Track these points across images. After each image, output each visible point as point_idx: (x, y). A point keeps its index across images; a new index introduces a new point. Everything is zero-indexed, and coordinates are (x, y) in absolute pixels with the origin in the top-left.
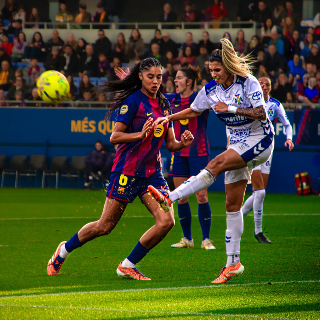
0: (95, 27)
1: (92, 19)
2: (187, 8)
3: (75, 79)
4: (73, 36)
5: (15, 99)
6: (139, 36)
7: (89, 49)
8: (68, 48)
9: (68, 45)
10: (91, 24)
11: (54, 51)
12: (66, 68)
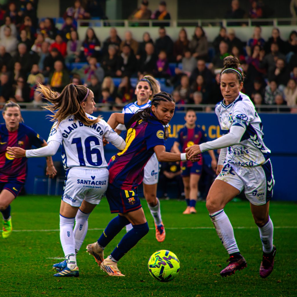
0: (155, 25)
1: (153, 16)
2: (254, 5)
4: (131, 34)
6: (203, 34)
7: (149, 47)
8: (126, 47)
9: (126, 45)
10: (150, 22)
11: (111, 50)
12: (123, 68)
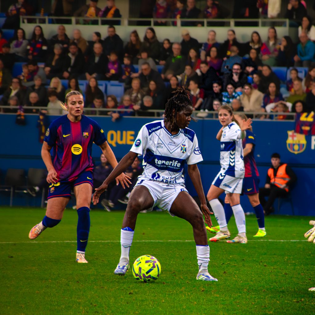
0: (104, 23)
3: (80, 82)
4: (79, 32)
5: (9, 105)
7: (97, 47)
8: (72, 47)
9: (74, 43)
10: (100, 20)
11: (57, 50)
12: (69, 69)
